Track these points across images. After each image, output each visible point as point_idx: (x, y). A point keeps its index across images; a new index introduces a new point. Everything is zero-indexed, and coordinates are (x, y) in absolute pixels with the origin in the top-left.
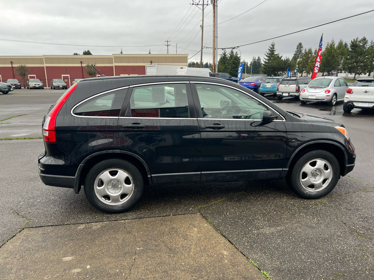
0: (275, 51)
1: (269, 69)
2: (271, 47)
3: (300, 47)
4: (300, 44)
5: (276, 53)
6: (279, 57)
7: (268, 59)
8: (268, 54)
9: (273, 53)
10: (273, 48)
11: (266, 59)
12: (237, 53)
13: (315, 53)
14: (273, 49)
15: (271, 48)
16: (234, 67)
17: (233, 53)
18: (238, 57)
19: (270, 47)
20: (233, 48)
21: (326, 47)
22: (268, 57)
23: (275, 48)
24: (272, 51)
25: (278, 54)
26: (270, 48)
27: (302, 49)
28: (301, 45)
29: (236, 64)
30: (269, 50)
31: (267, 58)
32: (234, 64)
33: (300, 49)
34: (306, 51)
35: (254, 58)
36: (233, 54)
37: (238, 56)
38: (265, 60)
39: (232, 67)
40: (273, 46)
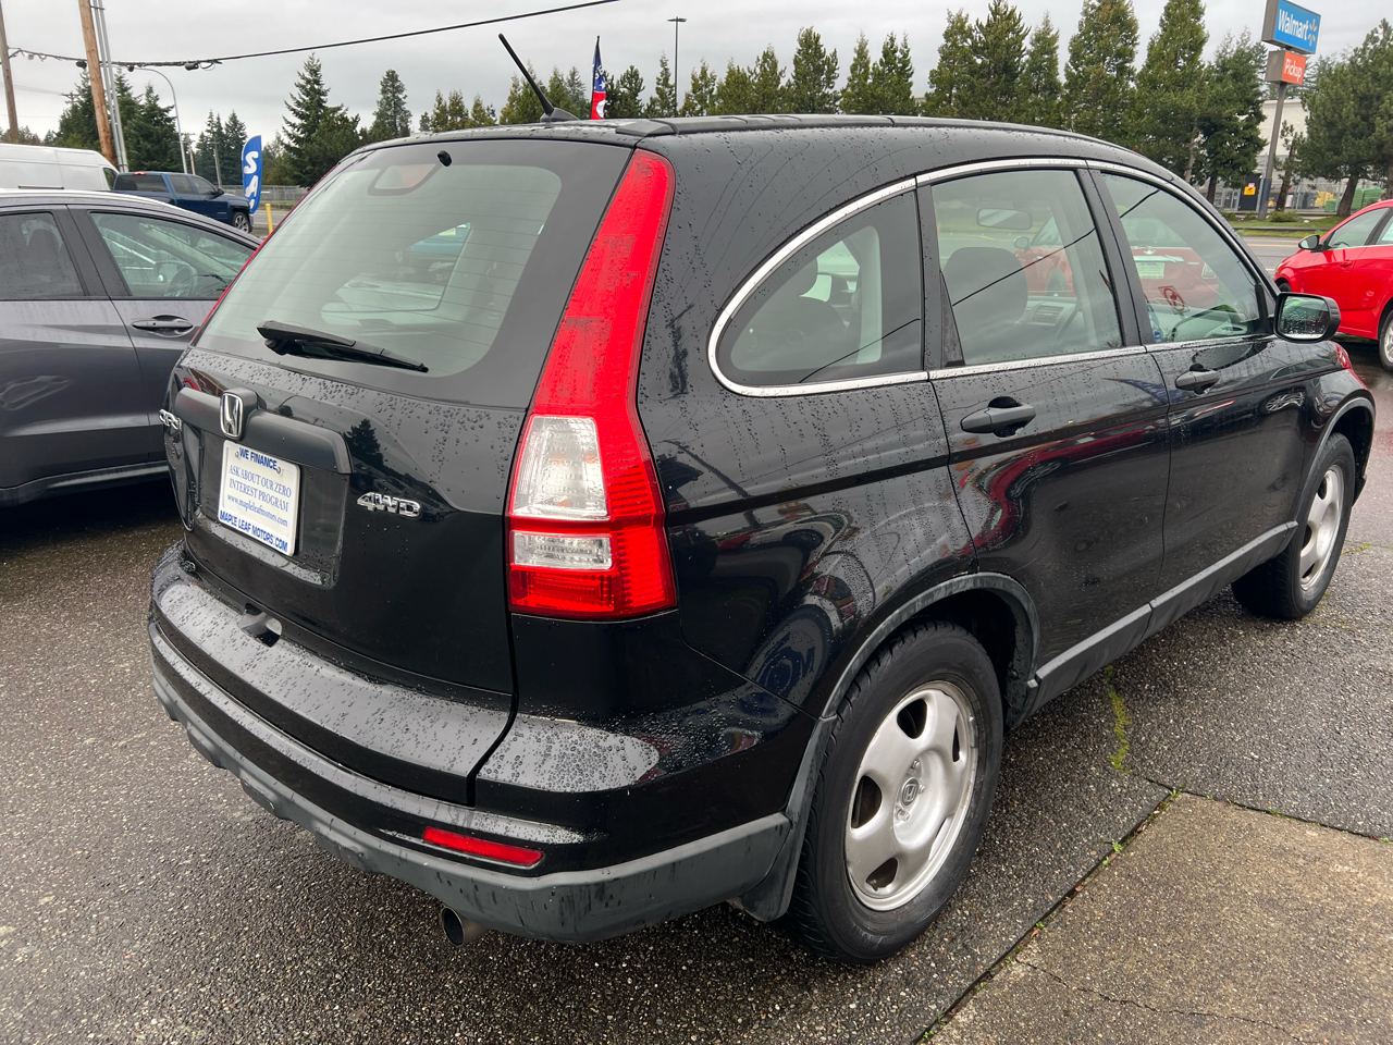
0: (324, 94)
1: (314, 165)
2: (308, 75)
3: (393, 86)
4: (392, 77)
5: (330, 102)
6: (346, 120)
7: (302, 125)
8: (299, 104)
9: (320, 103)
10: (317, 82)
11: (293, 126)
12: (150, 90)
13: (475, 111)
14: (316, 87)
15: (308, 82)
16: (148, 151)
17: (126, 90)
18: (160, 110)
19: (303, 77)
20: (187, 64)
21: (509, 94)
22: (301, 116)
23: (323, 80)
24: (313, 92)
25: (339, 109)
26: (303, 82)
27: (401, 96)
28: (397, 81)
29: (159, 141)
30: (302, 87)
31: (298, 121)
32: (147, 137)
33: (394, 96)
34: (443, 103)
35: (215, 120)
36: (129, 95)
37: (162, 104)
38: (290, 129)
39: (139, 150)
40: (315, 72)
